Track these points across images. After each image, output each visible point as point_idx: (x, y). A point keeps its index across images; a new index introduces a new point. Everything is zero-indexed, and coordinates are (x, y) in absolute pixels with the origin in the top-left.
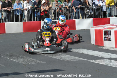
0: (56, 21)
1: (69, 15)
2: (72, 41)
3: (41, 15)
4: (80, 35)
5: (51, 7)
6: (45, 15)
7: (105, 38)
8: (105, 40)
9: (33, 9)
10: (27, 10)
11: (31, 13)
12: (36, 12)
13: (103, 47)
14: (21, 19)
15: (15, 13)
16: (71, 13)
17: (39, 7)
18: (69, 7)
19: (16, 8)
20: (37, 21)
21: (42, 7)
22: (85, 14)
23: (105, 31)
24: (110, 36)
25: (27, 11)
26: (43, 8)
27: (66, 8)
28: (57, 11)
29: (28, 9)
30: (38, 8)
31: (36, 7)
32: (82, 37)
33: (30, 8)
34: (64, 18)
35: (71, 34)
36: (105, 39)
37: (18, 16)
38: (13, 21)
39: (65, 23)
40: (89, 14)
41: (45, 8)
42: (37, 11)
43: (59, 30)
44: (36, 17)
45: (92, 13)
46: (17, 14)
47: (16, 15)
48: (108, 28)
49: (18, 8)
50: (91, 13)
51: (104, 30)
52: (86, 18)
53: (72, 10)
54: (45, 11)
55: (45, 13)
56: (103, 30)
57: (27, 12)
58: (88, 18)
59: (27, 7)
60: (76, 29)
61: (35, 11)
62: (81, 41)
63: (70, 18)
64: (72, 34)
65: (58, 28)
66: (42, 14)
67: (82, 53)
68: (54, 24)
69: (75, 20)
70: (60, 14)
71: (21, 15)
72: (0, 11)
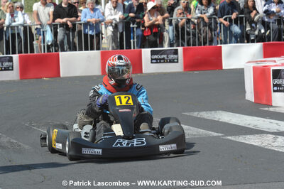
0: (177, 50)
1: (209, 35)
3: (145, 34)
6: (154, 36)
7: (274, 86)
8: (274, 91)
9: (126, 22)
10: (111, 23)
11: (121, 31)
12: (133, 28)
14: (99, 43)
15: (85, 31)
16: (215, 31)
17: (138, 18)
18: (210, 18)
19: (88, 19)
20: (134, 48)
21: (146, 18)
22: (247, 33)
25: (111, 25)
26: (148, 20)
27: (203, 19)
29: (114, 22)
33: (118, 20)
36: (276, 89)
37: (92, 37)
38: (80, 49)
40: (256, 33)
41: (153, 19)
42: (135, 26)
44: (132, 41)
45: (263, 31)
46: (90, 33)
47: (86, 35)
49: (93, 20)
50: (260, 31)
52: (248, 42)
53: (217, 23)
54: (152, 26)
55: (154, 31)
57: (114, 29)
58: (253, 41)
59: (112, 18)
60: (224, 68)
61: (131, 26)
63: (211, 41)
66: (147, 33)
67: (218, 121)
68: (171, 56)
69: (221, 47)
70: (188, 34)
71: (99, 34)
72: (50, 25)
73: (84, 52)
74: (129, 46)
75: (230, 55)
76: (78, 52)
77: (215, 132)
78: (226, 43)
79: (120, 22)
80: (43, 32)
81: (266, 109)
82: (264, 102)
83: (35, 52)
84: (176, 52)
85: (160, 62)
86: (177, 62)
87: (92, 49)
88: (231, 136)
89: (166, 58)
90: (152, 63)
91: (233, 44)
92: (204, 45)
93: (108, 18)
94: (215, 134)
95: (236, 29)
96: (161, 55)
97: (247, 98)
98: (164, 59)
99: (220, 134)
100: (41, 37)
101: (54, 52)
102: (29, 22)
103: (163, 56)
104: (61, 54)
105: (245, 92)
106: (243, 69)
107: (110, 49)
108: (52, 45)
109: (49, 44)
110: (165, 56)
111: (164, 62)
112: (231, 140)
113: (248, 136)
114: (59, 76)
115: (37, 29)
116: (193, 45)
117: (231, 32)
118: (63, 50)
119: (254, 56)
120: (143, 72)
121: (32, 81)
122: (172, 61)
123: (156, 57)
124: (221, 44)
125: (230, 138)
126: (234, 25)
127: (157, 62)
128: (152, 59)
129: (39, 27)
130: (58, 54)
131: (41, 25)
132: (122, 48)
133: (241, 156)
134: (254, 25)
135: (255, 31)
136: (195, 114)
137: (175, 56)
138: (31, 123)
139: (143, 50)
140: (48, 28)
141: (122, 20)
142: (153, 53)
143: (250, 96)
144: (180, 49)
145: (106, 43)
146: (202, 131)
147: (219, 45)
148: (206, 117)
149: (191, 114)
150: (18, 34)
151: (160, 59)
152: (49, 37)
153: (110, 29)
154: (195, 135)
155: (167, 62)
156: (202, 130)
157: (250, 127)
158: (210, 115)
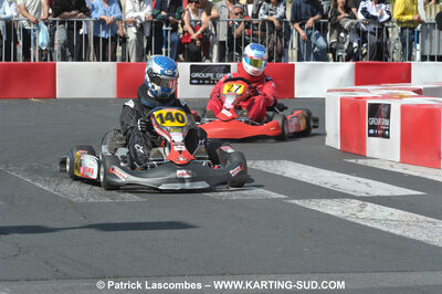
0: (229, 66)
1: (277, 46)
2: (280, 131)
4: (309, 114)
7: (370, 127)
8: (370, 135)
10: (135, 22)
11: (148, 34)
12: (167, 31)
13: (365, 157)
16: (286, 41)
23: (371, 106)
24: (385, 122)
25: (135, 26)
28: (236, 32)
29: (138, 21)
32: (316, 120)
34: (259, 53)
35: (283, 108)
36: (372, 131)
37: (105, 41)
39: (262, 70)
40: (346, 46)
42: (169, 28)
43: (240, 92)
44: (164, 50)
48: (384, 97)
50: (351, 44)
51: (369, 101)
53: (289, 31)
56: (365, 103)
57: (137, 30)
59: (136, 15)
60: (296, 96)
61: (164, 28)
62: (314, 131)
63: (280, 56)
64: (286, 108)
65: (235, 87)
67: (281, 176)
69: (293, 65)
73: (91, 63)
75: (305, 77)
79: (146, 22)
80: (34, 30)
81: (353, 161)
82: (354, 150)
84: (227, 69)
85: (204, 83)
87: (105, 59)
88: (298, 199)
89: (212, 78)
90: (191, 83)
91: (311, 62)
93: (130, 15)
96: (205, 73)
97: (327, 143)
98: (209, 79)
99: (283, 196)
101: (49, 61)
103: (208, 75)
104: (61, 66)
105: (325, 134)
106: (324, 99)
110: (211, 75)
111: (209, 84)
112: (297, 206)
113: (323, 201)
114: (55, 97)
119: (341, 80)
120: (178, 96)
123: (197, 75)
125: (297, 202)
127: (199, 84)
128: (192, 79)
130: (55, 65)
133: (311, 231)
134: (342, 35)
135: (344, 43)
136: (249, 163)
139: (179, 64)
142: (193, 69)
143: (333, 139)
144: (234, 66)
147: (290, 62)
148: (264, 169)
151: (204, 79)
152: (43, 38)
154: (245, 195)
157: (327, 186)
158: (270, 166)
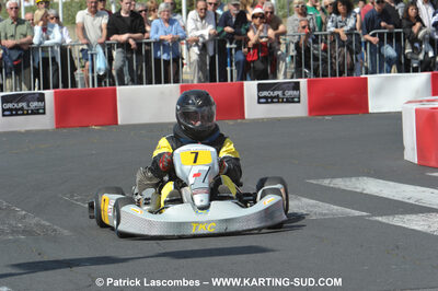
0: (298, 83)
1: (348, 60)
3: (249, 59)
5: (284, 33)
9: (219, 41)
10: (197, 42)
11: (211, 53)
12: (231, 49)
16: (357, 53)
17: (239, 34)
18: (349, 33)
19: (161, 36)
20: (232, 80)
22: (405, 57)
25: (197, 45)
29: (201, 40)
30: (237, 37)
31: (228, 33)
33: (207, 38)
37: (167, 63)
40: (421, 57)
42: (234, 46)
44: (228, 69)
45: (431, 54)
46: (164, 57)
47: (158, 60)
49: (168, 37)
50: (426, 54)
52: (408, 72)
53: (361, 43)
57: (200, 50)
58: (415, 70)
59: (198, 33)
60: (370, 111)
61: (228, 46)
63: (351, 70)
66: (253, 56)
67: (361, 193)
68: (290, 93)
69: (366, 78)
70: (316, 58)
71: (178, 59)
72: (102, 45)
73: (154, 86)
74: (224, 78)
75: (379, 91)
76: (145, 87)
77: (357, 209)
78: (374, 72)
79: (210, 40)
80: (92, 55)
81: (436, 174)
82: (433, 164)
83: (80, 87)
84: (296, 86)
85: (272, 102)
86: (299, 102)
87: (167, 81)
88: (378, 216)
89: (281, 95)
90: (259, 103)
92: (340, 75)
93: (192, 34)
94: (357, 213)
95: (390, 51)
96: (273, 91)
97: (406, 158)
98: (277, 97)
99: (364, 214)
100: (89, 63)
102: (68, 41)
103: (276, 93)
104: (120, 89)
105: (402, 148)
106: (401, 113)
107: (195, 82)
108: (104, 75)
109: (101, 73)
110: (280, 93)
111: (278, 102)
112: (380, 223)
113: (408, 217)
114: (117, 123)
115: (82, 50)
116: (323, 76)
117: (381, 56)
118: (122, 83)
119: (417, 92)
120: (246, 117)
121: (74, 130)
122: (290, 100)
123: (265, 93)
124: (366, 73)
125: (380, 219)
126: (386, 46)
127: (267, 102)
128: (259, 98)
129: (85, 47)
130: (115, 90)
131: (88, 44)
132: (213, 79)
133: (397, 247)
134: (417, 45)
135: (418, 54)
136: (326, 182)
137: (295, 93)
138: (72, 196)
139: (245, 83)
140: (100, 50)
141: (213, 37)
142: (261, 88)
143: (411, 154)
144: (303, 82)
145: (190, 73)
146: (336, 209)
147: (363, 76)
148: (343, 187)
149: (320, 182)
150: (54, 59)
151: (272, 98)
152: (100, 63)
153: (195, 50)
154: (325, 214)
155: (283, 102)
156: (336, 207)
157: (411, 201)
158: (348, 183)
